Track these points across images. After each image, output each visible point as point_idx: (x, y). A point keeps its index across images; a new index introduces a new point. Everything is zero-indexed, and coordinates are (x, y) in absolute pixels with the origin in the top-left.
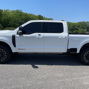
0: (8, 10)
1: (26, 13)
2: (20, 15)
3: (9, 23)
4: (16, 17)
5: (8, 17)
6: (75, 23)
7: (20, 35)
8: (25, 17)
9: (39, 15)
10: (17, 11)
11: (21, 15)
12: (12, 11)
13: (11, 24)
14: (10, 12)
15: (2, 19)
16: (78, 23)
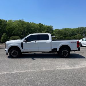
0: (12, 20)
1: (27, 22)
3: (13, 32)
4: (18, 26)
5: (12, 26)
6: (74, 29)
7: (25, 42)
8: (27, 26)
9: (40, 23)
10: (20, 21)
11: (23, 24)
12: (15, 21)
13: (14, 32)
14: (13, 22)
15: (6, 29)
16: (77, 28)
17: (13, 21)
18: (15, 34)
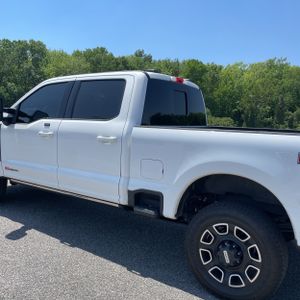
0: (241, 63)
2: (277, 77)
5: (236, 85)
10: (271, 65)
11: (279, 77)
14: (246, 71)
17: (245, 66)
18: (243, 112)
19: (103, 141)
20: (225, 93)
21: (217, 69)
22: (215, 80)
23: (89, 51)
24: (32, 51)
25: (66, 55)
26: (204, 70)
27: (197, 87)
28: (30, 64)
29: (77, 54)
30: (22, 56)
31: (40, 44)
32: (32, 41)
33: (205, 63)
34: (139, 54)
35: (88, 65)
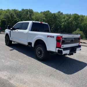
19: (24, 34)
20: (85, 24)
21: (83, 16)
22: (82, 20)
23: (45, 12)
24: (29, 12)
25: (38, 13)
26: (79, 17)
27: (47, 24)
28: (29, 16)
29: (41, 13)
30: (27, 13)
31: (32, 10)
32: (30, 9)
33: (79, 15)
34: (59, 12)
35: (44, 16)
